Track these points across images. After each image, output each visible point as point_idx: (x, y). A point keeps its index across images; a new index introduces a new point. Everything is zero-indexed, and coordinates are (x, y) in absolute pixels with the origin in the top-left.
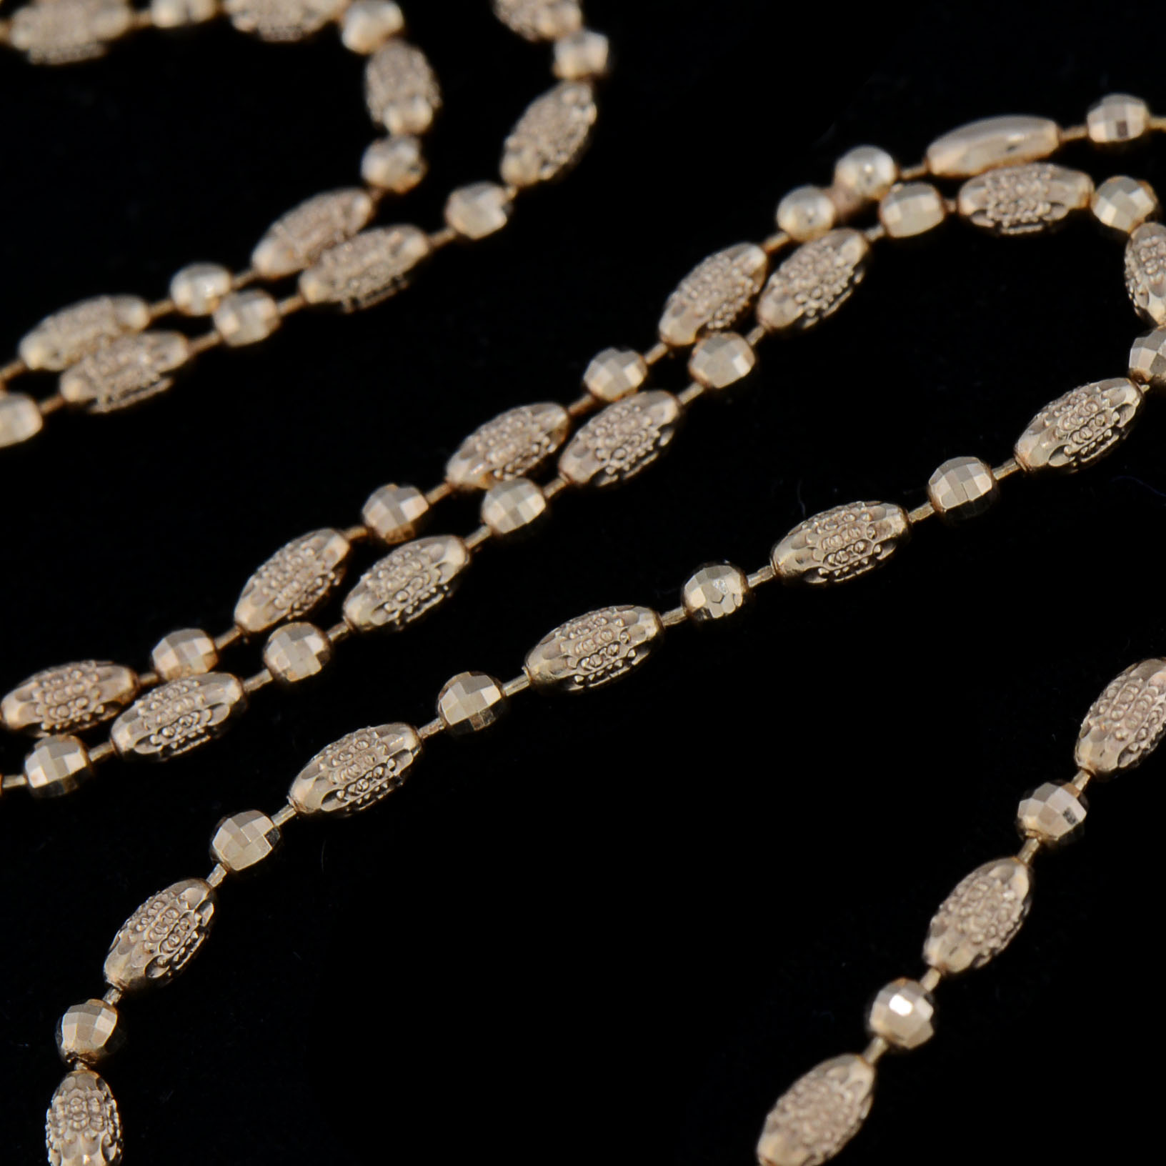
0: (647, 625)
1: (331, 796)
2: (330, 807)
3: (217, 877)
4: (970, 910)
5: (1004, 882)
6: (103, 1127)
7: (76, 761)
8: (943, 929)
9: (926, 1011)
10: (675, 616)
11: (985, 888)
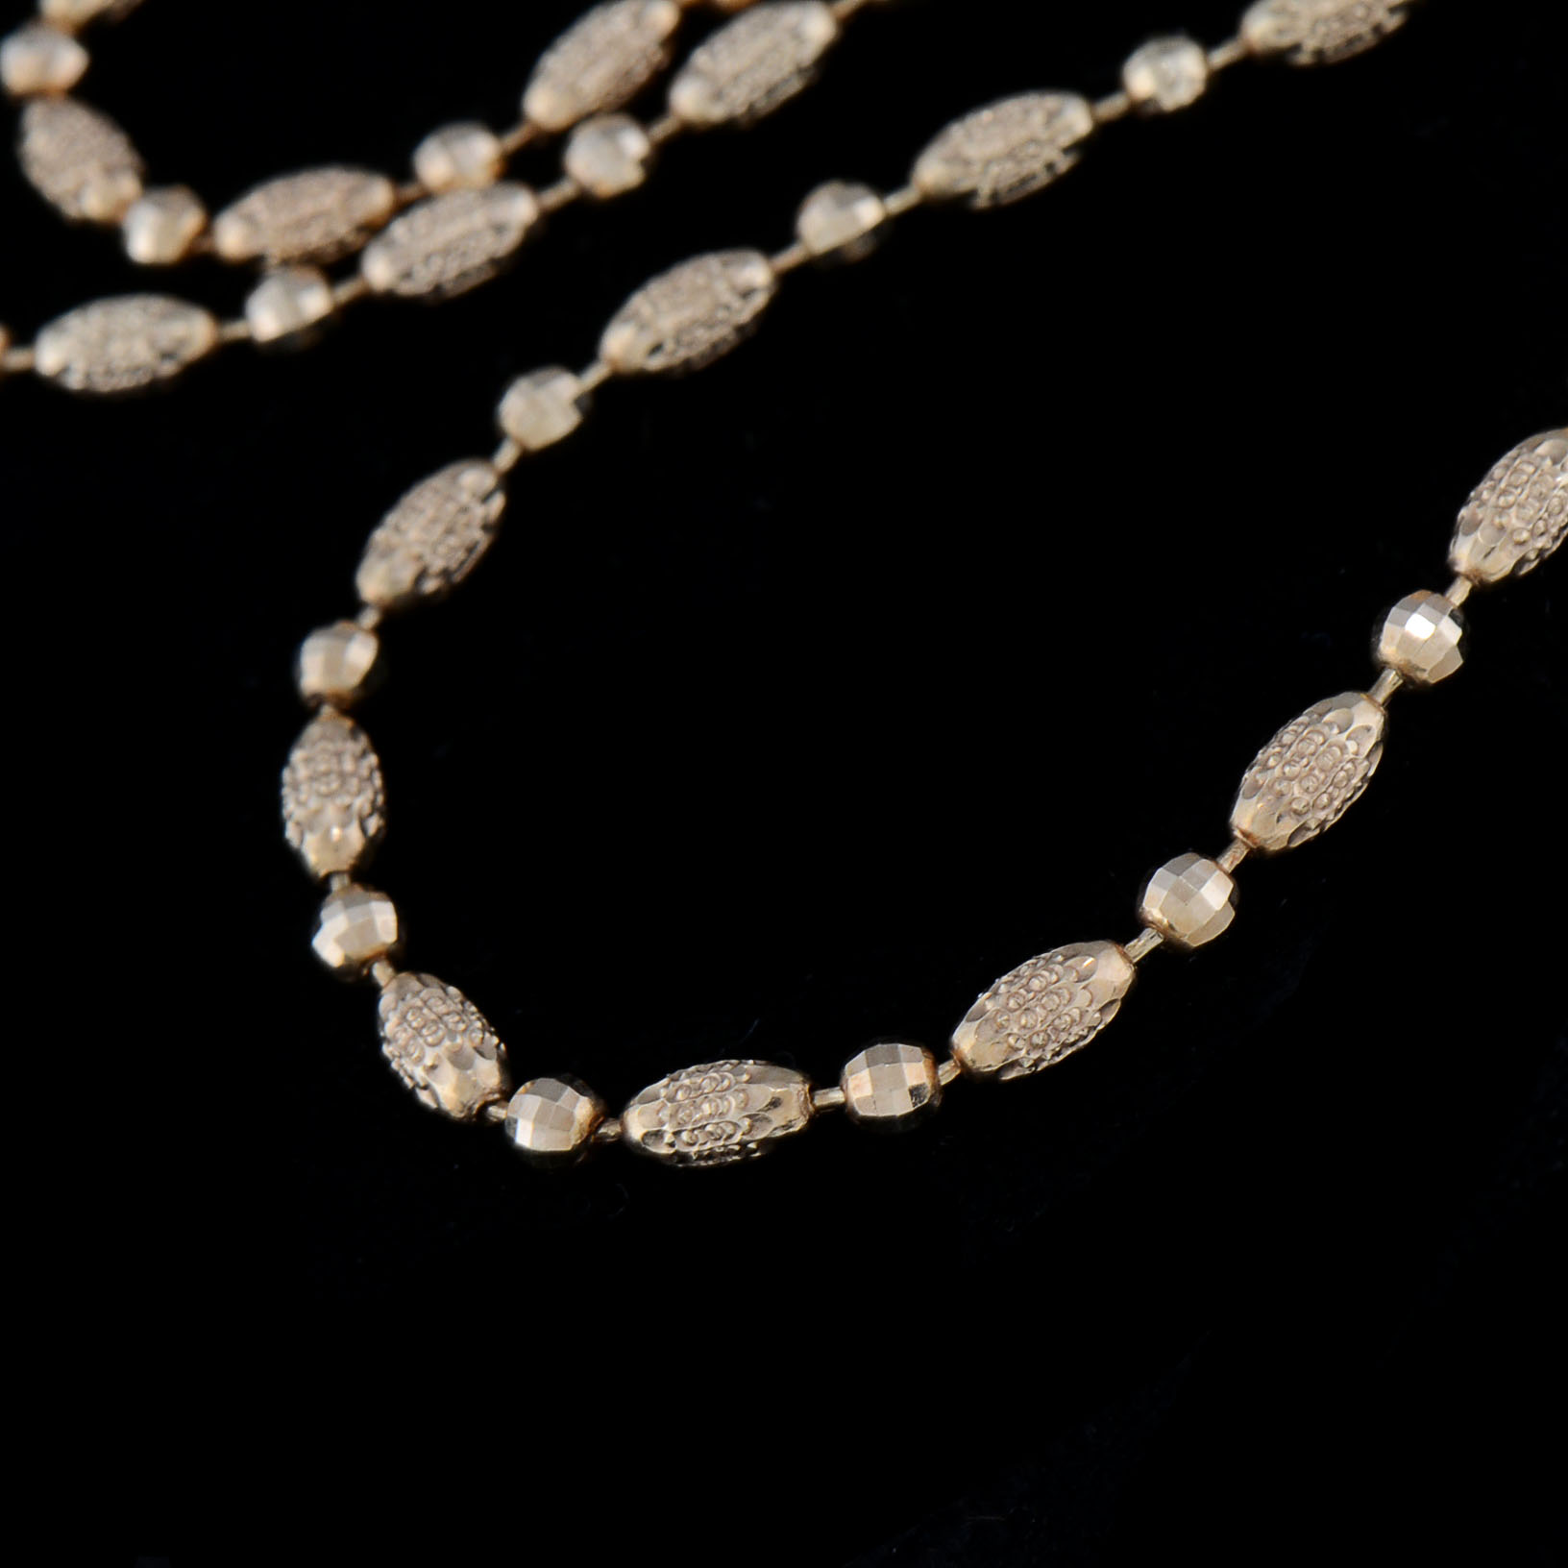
0: (1076, 118)
1: (657, 349)
2: (656, 363)
3: (506, 457)
4: (1511, 499)
5: (1555, 462)
6: (359, 792)
7: (316, 302)
8: (1475, 525)
9: (1453, 633)
10: (1112, 107)
11: (1531, 469)
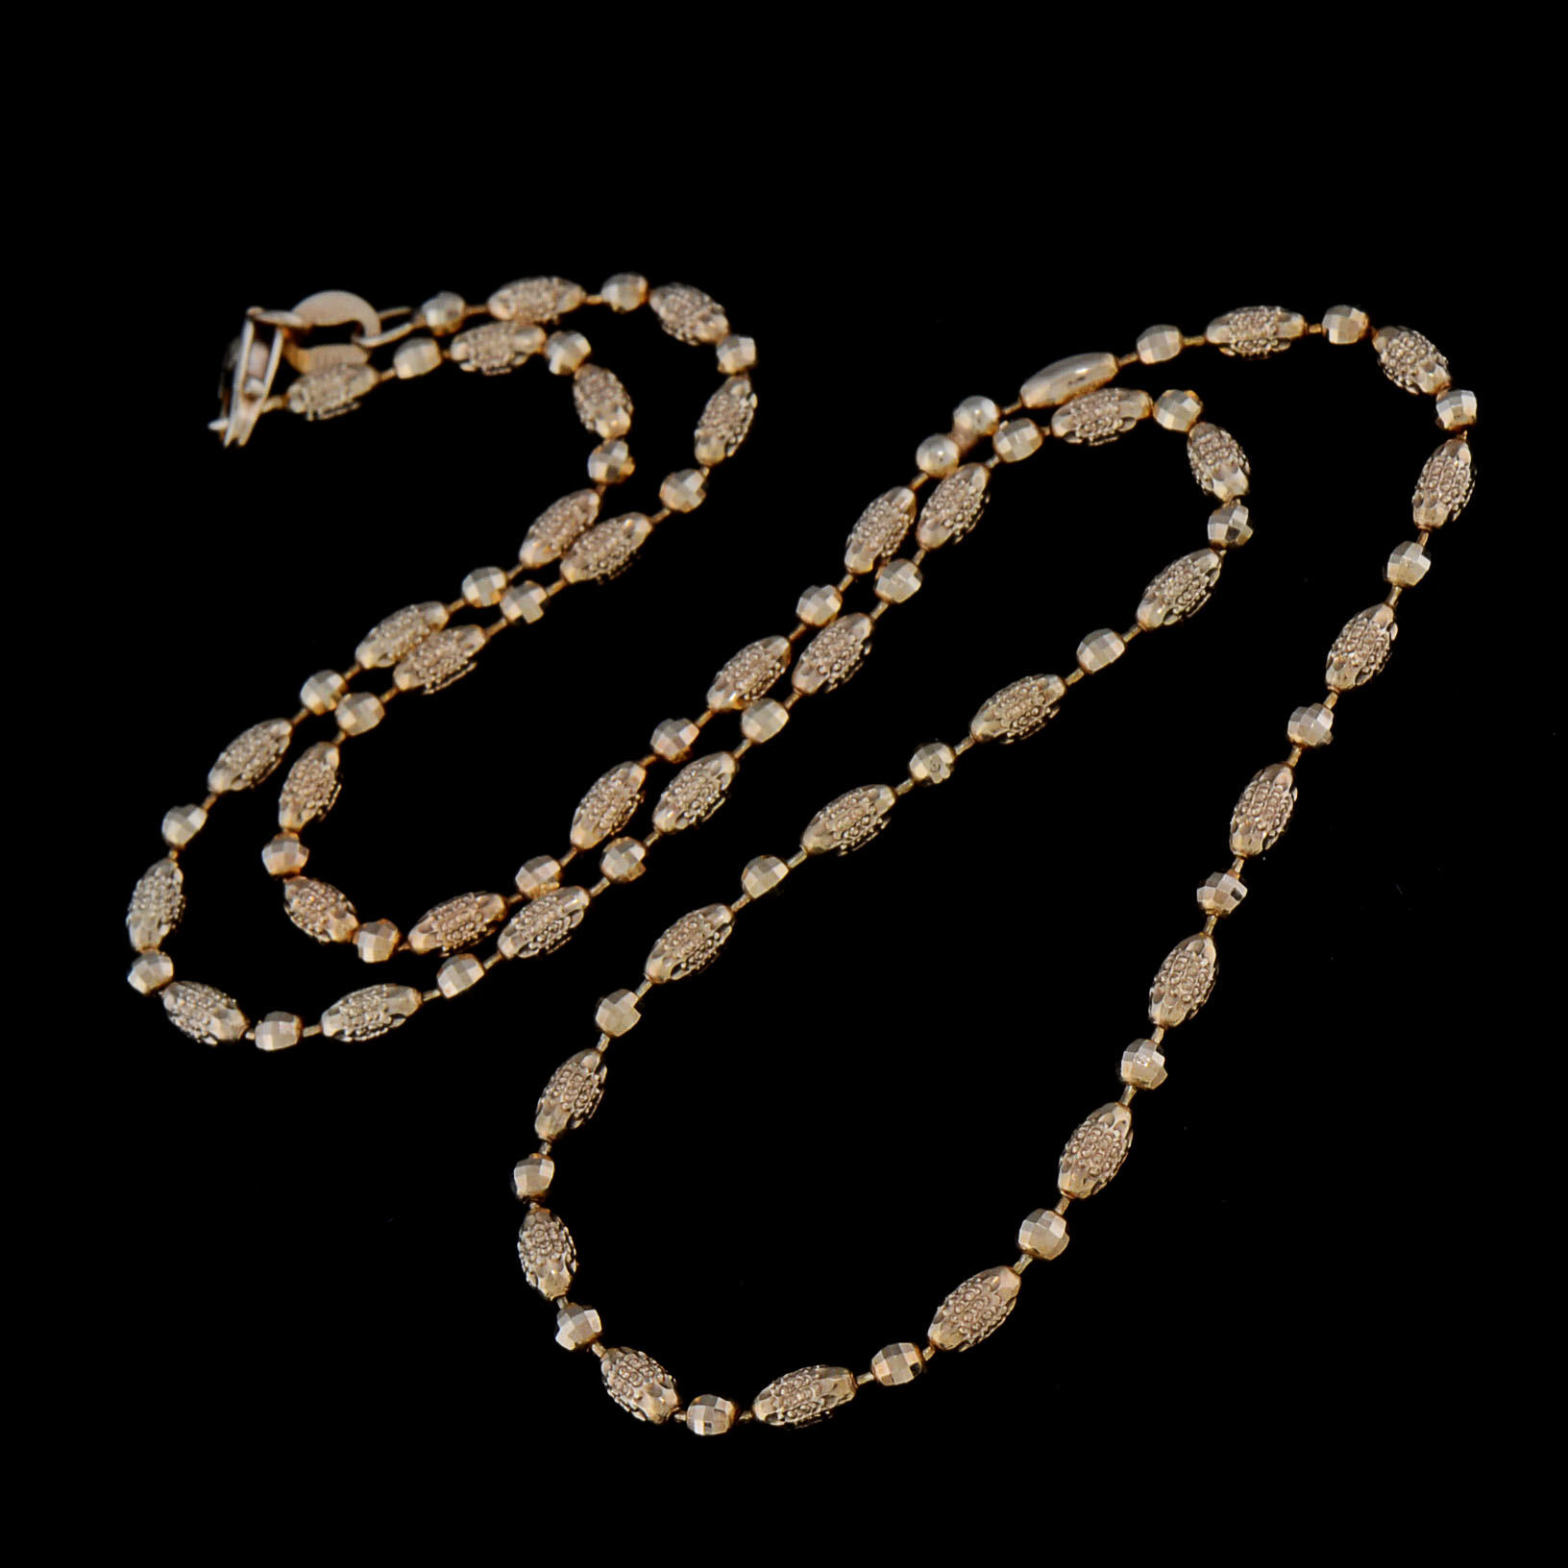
0: (887, 797)
1: (677, 968)
2: (677, 977)
3: (603, 1043)
4: (1178, 979)
5: (1198, 954)
6: (563, 1250)
7: (476, 972)
8: (1160, 997)
9: (1160, 1060)
10: (906, 786)
11: (1185, 960)
